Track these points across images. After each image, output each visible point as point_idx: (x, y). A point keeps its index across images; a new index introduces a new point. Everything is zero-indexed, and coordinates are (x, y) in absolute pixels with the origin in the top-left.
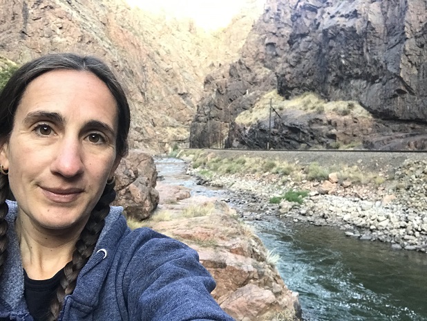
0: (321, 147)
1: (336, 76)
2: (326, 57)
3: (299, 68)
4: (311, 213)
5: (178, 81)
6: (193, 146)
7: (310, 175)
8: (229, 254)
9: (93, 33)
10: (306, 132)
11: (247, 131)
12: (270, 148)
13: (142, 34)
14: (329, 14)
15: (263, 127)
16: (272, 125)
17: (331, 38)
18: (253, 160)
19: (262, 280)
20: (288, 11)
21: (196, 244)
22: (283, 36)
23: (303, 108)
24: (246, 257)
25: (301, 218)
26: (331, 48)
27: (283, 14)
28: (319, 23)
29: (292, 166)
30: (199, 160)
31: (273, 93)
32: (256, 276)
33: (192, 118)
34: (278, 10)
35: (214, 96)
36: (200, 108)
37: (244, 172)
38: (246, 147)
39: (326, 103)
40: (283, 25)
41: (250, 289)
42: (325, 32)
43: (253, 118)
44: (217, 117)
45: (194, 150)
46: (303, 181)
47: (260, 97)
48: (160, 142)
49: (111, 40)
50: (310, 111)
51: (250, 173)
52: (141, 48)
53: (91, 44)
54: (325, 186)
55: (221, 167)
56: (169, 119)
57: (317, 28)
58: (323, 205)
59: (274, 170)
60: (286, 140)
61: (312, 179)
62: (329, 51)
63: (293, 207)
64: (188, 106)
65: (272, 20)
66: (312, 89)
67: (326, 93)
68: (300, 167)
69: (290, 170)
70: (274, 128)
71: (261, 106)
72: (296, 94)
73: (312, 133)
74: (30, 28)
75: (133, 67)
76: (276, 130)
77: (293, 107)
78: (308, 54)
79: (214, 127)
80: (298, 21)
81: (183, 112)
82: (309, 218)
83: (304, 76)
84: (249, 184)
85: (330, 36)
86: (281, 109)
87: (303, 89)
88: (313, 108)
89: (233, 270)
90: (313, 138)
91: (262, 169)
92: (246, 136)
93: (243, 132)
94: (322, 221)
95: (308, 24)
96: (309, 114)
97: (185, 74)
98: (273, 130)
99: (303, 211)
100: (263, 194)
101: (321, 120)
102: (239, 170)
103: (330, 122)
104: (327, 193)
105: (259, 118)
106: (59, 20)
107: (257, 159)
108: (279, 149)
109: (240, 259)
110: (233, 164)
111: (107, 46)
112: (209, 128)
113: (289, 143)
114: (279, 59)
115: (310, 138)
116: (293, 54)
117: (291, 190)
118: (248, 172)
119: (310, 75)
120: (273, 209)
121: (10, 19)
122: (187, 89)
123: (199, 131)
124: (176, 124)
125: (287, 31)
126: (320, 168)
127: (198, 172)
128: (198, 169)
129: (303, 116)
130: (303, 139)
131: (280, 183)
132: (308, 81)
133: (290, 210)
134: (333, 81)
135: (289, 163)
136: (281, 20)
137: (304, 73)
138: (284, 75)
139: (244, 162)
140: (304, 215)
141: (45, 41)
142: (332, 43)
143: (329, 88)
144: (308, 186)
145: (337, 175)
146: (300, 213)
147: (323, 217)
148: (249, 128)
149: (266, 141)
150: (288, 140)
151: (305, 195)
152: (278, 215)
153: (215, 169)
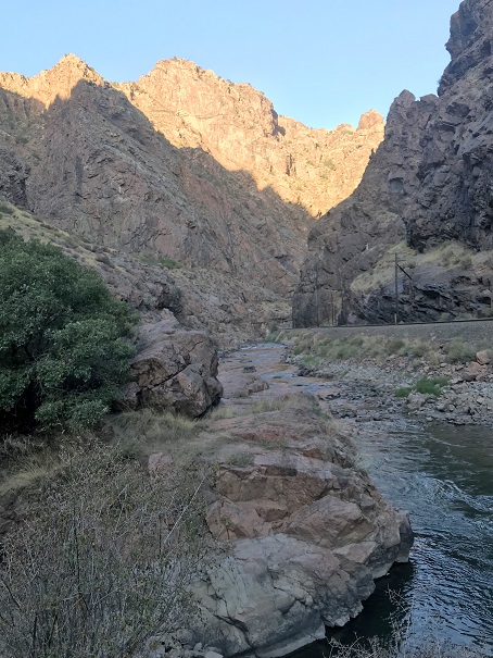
0: (470, 316)
1: (487, 216)
2: (470, 190)
3: (435, 209)
4: (452, 407)
5: (275, 240)
6: (297, 325)
7: (451, 355)
8: (303, 457)
9: (163, 188)
10: (448, 296)
11: (366, 301)
12: (398, 321)
13: (225, 184)
14: (471, 131)
15: (387, 293)
16: (401, 289)
17: (476, 165)
18: (374, 339)
19: (345, 491)
20: (417, 134)
21: (260, 446)
22: (412, 168)
23: (442, 264)
24: (325, 461)
25: (438, 416)
26: (476, 178)
27: (410, 139)
28: (458, 146)
29: (427, 344)
30: (302, 343)
31: (401, 246)
32: (337, 486)
33: (294, 288)
34: (404, 134)
35: (321, 256)
36: (304, 274)
37: (361, 356)
38: (366, 322)
39: (474, 254)
40: (412, 153)
41: (328, 502)
42: (466, 157)
43: (374, 282)
44: (327, 284)
45: (297, 331)
46: (442, 365)
47: (383, 253)
48: (254, 322)
49: (186, 195)
50: (452, 267)
51: (369, 358)
52: (225, 201)
53: (161, 202)
54: (472, 369)
55: (331, 351)
56: (265, 291)
57: (456, 153)
58: (468, 395)
59: (401, 351)
60: (420, 309)
61: (454, 361)
62: (474, 183)
63: (427, 401)
64: (289, 273)
65: (397, 148)
66: (454, 236)
67: (474, 241)
68: (438, 345)
69: (424, 350)
70: (403, 293)
71: (385, 264)
72: (433, 245)
73: (456, 297)
74: (85, 188)
75: (216, 227)
76: (406, 297)
77: (429, 263)
78: (445, 189)
79: (323, 299)
80: (429, 146)
81: (283, 280)
82: (448, 415)
83: (443, 220)
84: (367, 373)
85: (474, 162)
86: (412, 267)
87: (443, 236)
88: (457, 262)
89: (306, 478)
90: (458, 304)
91: (385, 351)
92: (365, 307)
93: (360, 302)
94: (467, 418)
95: (442, 150)
96: (451, 271)
97: (284, 231)
98: (401, 296)
99: (441, 406)
100: (387, 384)
101: (468, 279)
102: (354, 353)
103: (480, 281)
104: (475, 380)
105: (383, 282)
106: (120, 175)
107: (379, 337)
108: (412, 322)
109: (317, 463)
110: (346, 346)
111: (181, 203)
112: (317, 300)
113: (425, 312)
114: (408, 199)
115: (453, 305)
116: (426, 191)
117: (425, 377)
118: (367, 356)
119: (449, 217)
120: (399, 405)
121: (61, 179)
122: (287, 249)
123: (304, 305)
124: (274, 298)
125: (416, 161)
126: (465, 345)
127: (301, 360)
128: (301, 356)
129: (443, 275)
130: (445, 306)
131: (410, 369)
132: (448, 226)
133: (423, 405)
134: (483, 223)
135: (422, 341)
136: (409, 146)
137: (442, 215)
138: (415, 221)
139: (361, 342)
140: (441, 411)
141: (104, 203)
142: (476, 171)
143: (477, 233)
144: (449, 370)
145: (488, 353)
146: (436, 409)
147: (469, 412)
148: (369, 296)
149: (393, 312)
150: (424, 309)
151: (443, 383)
152: (406, 413)
153: (323, 354)
